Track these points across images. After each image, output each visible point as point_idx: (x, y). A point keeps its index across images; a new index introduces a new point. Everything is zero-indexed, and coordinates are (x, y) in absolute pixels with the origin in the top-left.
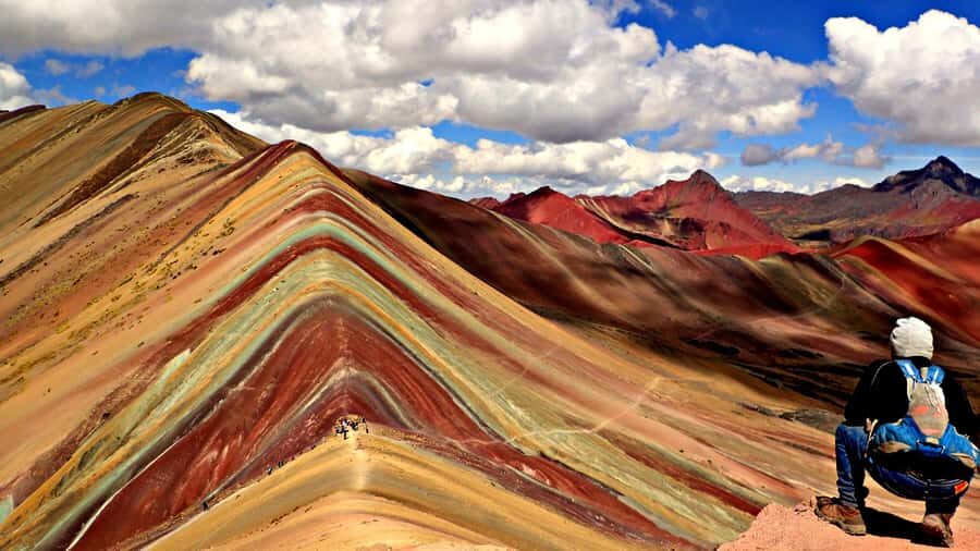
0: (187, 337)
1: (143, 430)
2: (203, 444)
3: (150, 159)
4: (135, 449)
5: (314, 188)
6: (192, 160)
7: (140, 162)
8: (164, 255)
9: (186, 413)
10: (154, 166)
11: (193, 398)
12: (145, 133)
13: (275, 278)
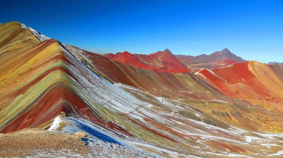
0: (22, 91)
1: (9, 114)
2: (25, 118)
3: (14, 41)
4: (7, 118)
5: (58, 53)
6: (26, 42)
7: (11, 41)
8: (17, 68)
9: (21, 110)
10: (15, 43)
11: (23, 106)
12: (13, 33)
13: (46, 77)
